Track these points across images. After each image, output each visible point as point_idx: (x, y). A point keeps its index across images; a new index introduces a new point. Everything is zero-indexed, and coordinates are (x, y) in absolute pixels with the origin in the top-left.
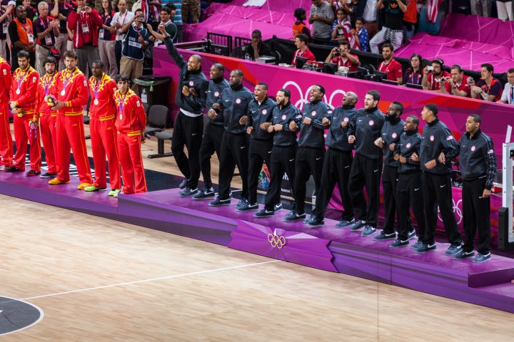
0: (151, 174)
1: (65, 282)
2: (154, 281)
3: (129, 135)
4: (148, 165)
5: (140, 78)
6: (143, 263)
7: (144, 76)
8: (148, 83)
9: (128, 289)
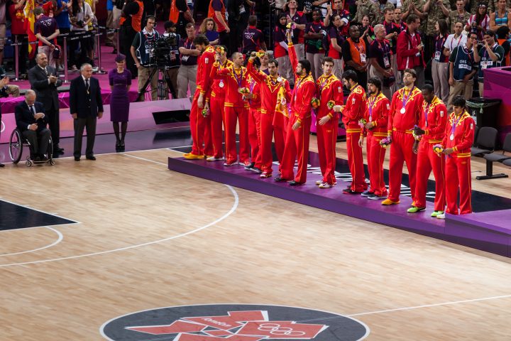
0: (479, 195)
1: (391, 300)
2: (480, 301)
3: (459, 157)
4: (476, 186)
5: (470, 100)
6: (468, 283)
7: (474, 99)
8: (478, 105)
9: (454, 308)
